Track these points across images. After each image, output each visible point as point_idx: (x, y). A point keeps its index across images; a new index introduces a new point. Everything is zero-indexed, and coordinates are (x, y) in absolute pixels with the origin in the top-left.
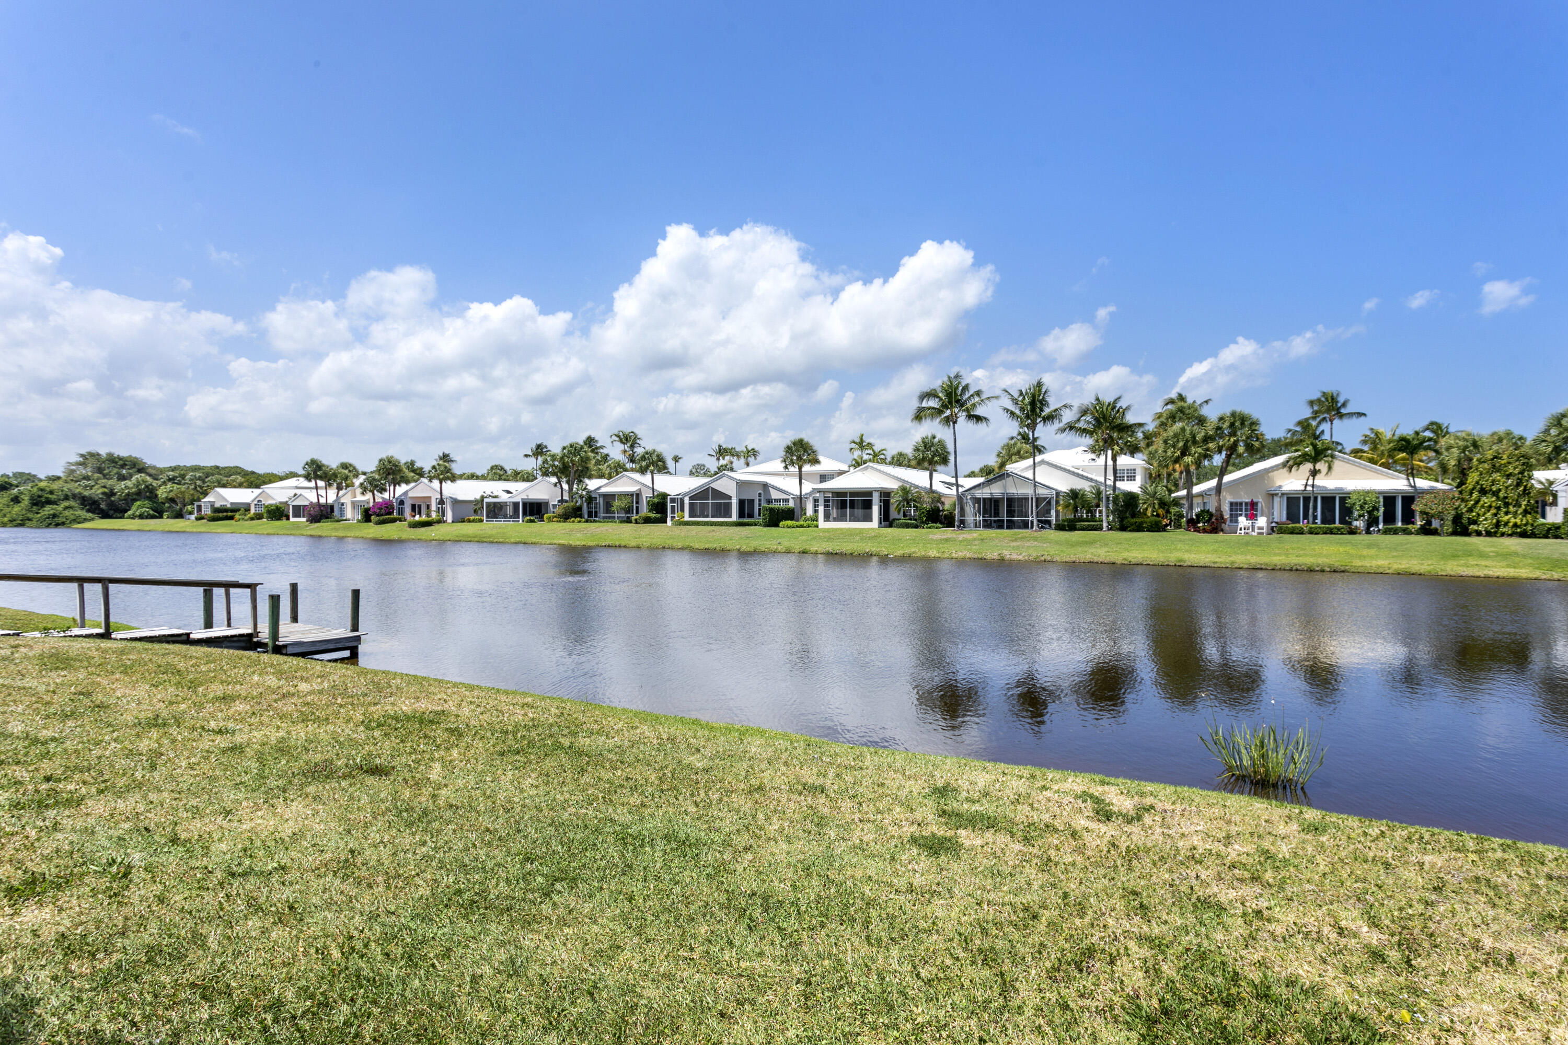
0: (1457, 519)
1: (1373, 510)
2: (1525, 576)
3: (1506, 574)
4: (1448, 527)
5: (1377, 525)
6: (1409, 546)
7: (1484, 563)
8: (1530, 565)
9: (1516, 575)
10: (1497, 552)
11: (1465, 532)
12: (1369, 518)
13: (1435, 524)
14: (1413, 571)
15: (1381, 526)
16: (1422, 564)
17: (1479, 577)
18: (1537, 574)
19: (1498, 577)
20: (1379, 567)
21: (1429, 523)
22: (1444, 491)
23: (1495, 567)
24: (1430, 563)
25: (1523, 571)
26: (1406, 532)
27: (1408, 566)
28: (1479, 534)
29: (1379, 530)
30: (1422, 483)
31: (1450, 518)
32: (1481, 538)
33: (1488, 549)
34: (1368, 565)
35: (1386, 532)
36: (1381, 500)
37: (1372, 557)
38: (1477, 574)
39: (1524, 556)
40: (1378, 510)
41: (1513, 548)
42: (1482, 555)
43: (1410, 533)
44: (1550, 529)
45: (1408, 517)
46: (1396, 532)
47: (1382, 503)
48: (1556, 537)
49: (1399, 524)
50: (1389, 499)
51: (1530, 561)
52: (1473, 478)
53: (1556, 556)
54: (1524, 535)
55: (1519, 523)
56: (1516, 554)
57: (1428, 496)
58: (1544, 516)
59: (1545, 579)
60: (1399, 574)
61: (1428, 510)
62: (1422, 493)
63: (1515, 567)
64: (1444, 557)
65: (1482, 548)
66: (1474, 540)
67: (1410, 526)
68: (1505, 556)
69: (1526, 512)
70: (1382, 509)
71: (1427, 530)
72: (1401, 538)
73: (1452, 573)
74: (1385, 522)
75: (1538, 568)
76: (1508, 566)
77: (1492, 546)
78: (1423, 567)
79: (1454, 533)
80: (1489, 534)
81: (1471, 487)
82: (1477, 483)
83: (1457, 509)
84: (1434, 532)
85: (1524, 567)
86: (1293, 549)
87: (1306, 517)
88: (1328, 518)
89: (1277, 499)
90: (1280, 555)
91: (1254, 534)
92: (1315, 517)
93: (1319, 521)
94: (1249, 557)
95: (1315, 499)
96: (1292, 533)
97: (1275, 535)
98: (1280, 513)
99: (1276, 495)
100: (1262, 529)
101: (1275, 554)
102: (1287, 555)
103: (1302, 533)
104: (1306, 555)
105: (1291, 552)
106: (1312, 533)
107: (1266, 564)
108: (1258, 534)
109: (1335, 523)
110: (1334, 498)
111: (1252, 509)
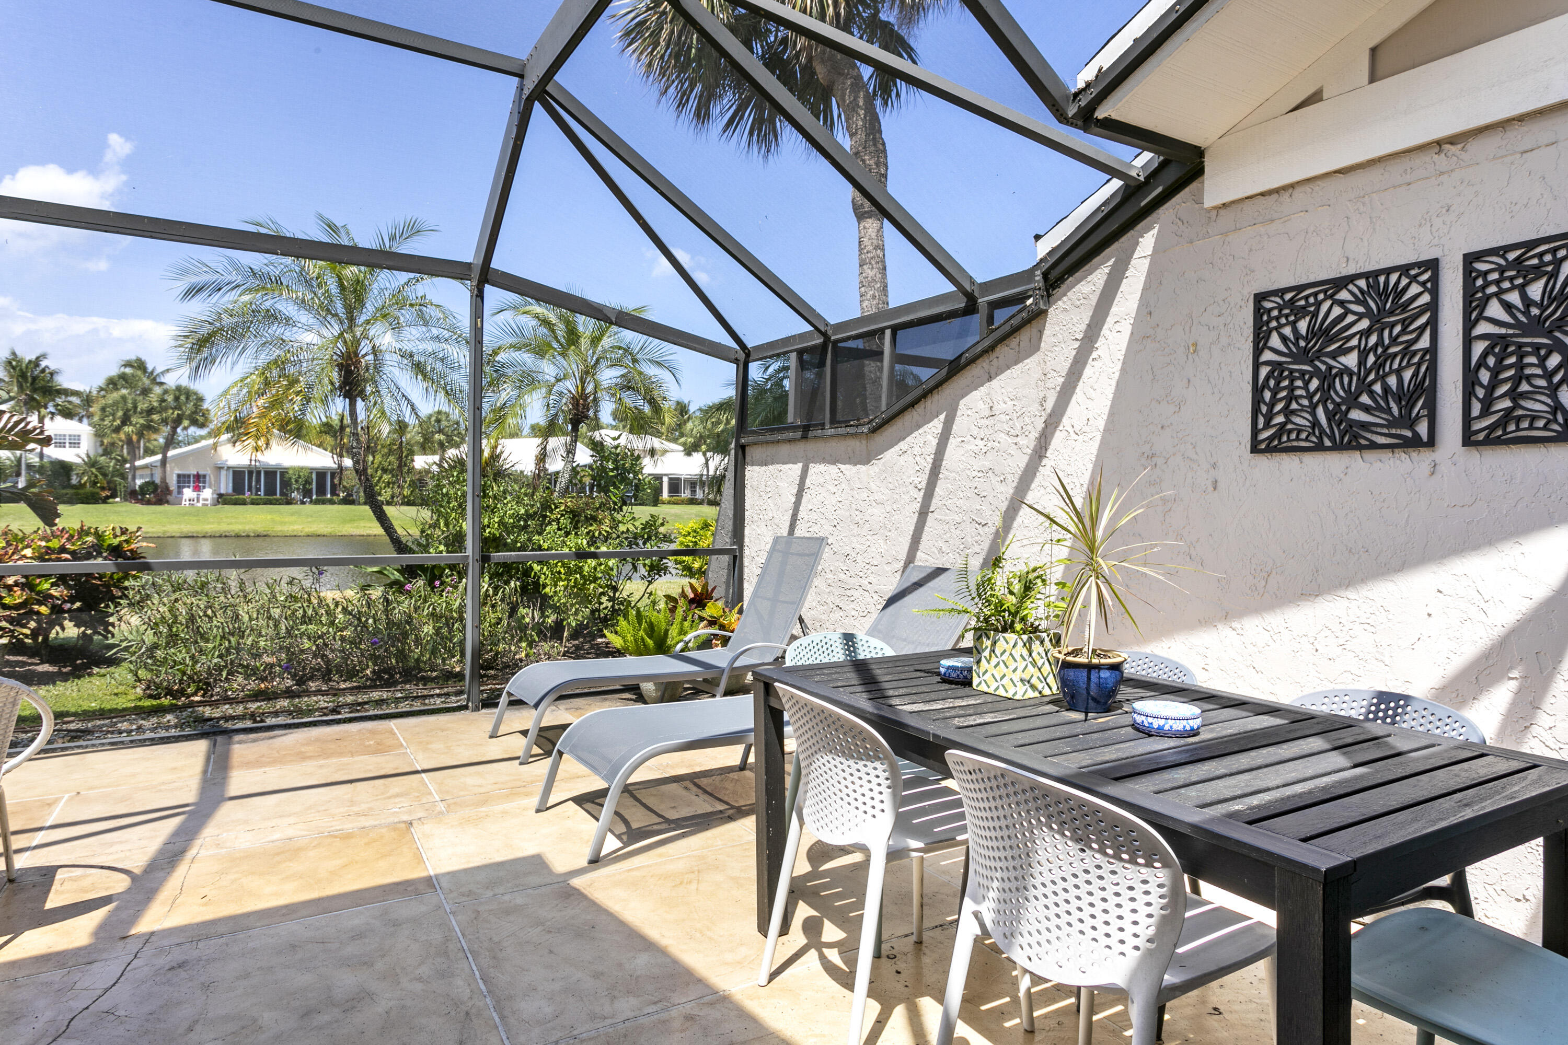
1: (307, 484)
5: (311, 497)
12: (303, 490)
15: (314, 497)
26: (331, 502)
29: (312, 501)
35: (317, 502)
36: (314, 476)
37: (291, 523)
40: (311, 484)
43: (335, 503)
45: (335, 490)
46: (324, 502)
47: (314, 478)
49: (329, 496)
50: (321, 474)
54: (408, 504)
55: (405, 495)
57: (348, 472)
61: (347, 484)
62: (343, 470)
67: (335, 498)
69: (411, 486)
70: (314, 483)
71: (348, 501)
72: (327, 507)
74: (317, 494)
80: (387, 503)
81: (378, 465)
82: (383, 462)
84: (352, 502)
86: (227, 517)
87: (250, 489)
88: (270, 491)
89: (223, 473)
90: (213, 523)
91: (199, 505)
92: (258, 490)
93: (262, 493)
94: (182, 527)
95: (259, 473)
96: (235, 504)
97: (220, 506)
98: (226, 486)
99: (222, 468)
100: (207, 500)
101: (209, 523)
102: (219, 523)
103: (244, 503)
104: (236, 523)
105: (225, 520)
106: (253, 503)
107: (198, 532)
108: (204, 505)
109: (276, 494)
110: (276, 472)
111: (199, 481)
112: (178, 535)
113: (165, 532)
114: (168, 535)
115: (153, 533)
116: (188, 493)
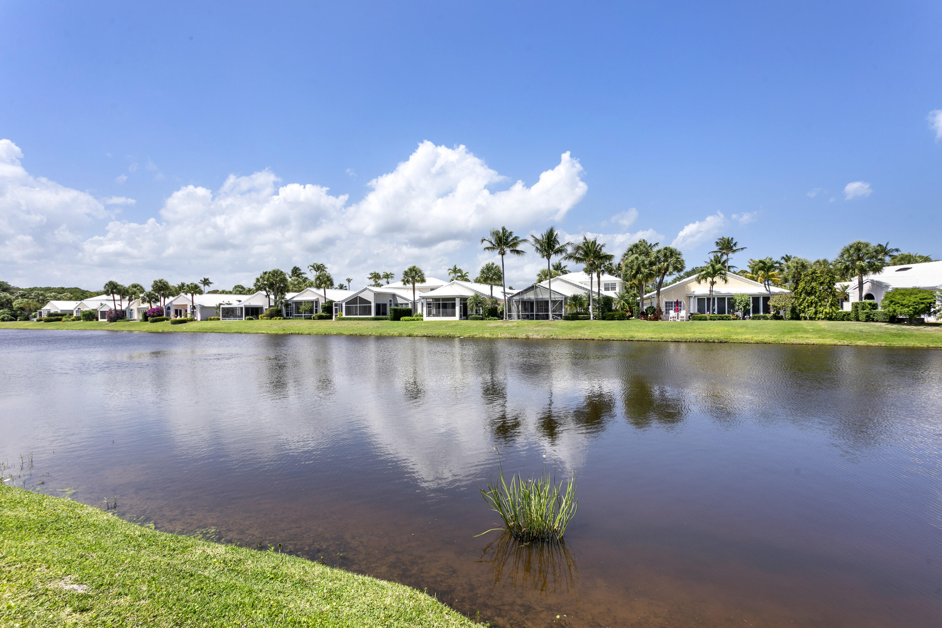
0: (793, 310)
1: (746, 305)
2: (828, 343)
3: (818, 342)
4: (788, 315)
5: (749, 314)
6: (764, 326)
7: (806, 336)
8: (832, 336)
9: (824, 342)
10: (813, 329)
11: (798, 318)
12: (744, 310)
13: (782, 313)
14: (765, 341)
15: (751, 315)
16: (771, 337)
17: (803, 344)
18: (836, 342)
19: (813, 344)
20: (746, 339)
21: (779, 313)
22: (786, 294)
23: (812, 338)
24: (775, 336)
25: (828, 340)
26: (765, 318)
27: (763, 338)
28: (805, 319)
29: (750, 318)
30: (774, 289)
31: (789, 309)
32: (807, 321)
33: (809, 328)
34: (740, 338)
35: (754, 318)
36: (751, 300)
38: (802, 342)
39: (829, 331)
40: (749, 306)
41: (823, 327)
42: (806, 331)
43: (767, 319)
44: (844, 315)
45: (767, 309)
46: (759, 318)
47: (751, 301)
48: (848, 320)
49: (762, 314)
50: (756, 299)
51: (832, 334)
52: (802, 285)
53: (847, 331)
54: (830, 319)
55: (828, 312)
56: (824, 330)
57: (777, 297)
58: (842, 307)
59: (840, 345)
60: (757, 343)
61: (776, 305)
62: (773, 295)
63: (823, 338)
64: (784, 333)
65: (805, 327)
66: (802, 322)
67: (767, 315)
68: (818, 331)
69: (832, 305)
70: (751, 305)
71: (777, 317)
72: (762, 322)
73: (788, 342)
74: (753, 313)
75: (836, 338)
76: (820, 337)
77: (810, 326)
78: (771, 339)
79: (792, 319)
80: (811, 319)
81: (800, 291)
82: (804, 288)
83: (792, 304)
84: (781, 318)
85: (829, 337)
86: (698, 329)
87: (708, 310)
88: (721, 311)
89: (692, 300)
90: (690, 333)
91: (679, 320)
92: (714, 310)
93: (716, 312)
94: (672, 335)
95: (714, 299)
96: (700, 320)
97: (691, 321)
98: (694, 308)
99: (691, 297)
100: (683, 317)
101: (688, 333)
102: (694, 333)
103: (705, 319)
104: (705, 333)
105: (697, 331)
106: (711, 320)
107: (682, 339)
108: (681, 320)
109: (725, 313)
110: (725, 298)
111: (677, 305)
112: (670, 340)
113: (662, 338)
114: (664, 340)
115: (656, 338)
116: (672, 313)
